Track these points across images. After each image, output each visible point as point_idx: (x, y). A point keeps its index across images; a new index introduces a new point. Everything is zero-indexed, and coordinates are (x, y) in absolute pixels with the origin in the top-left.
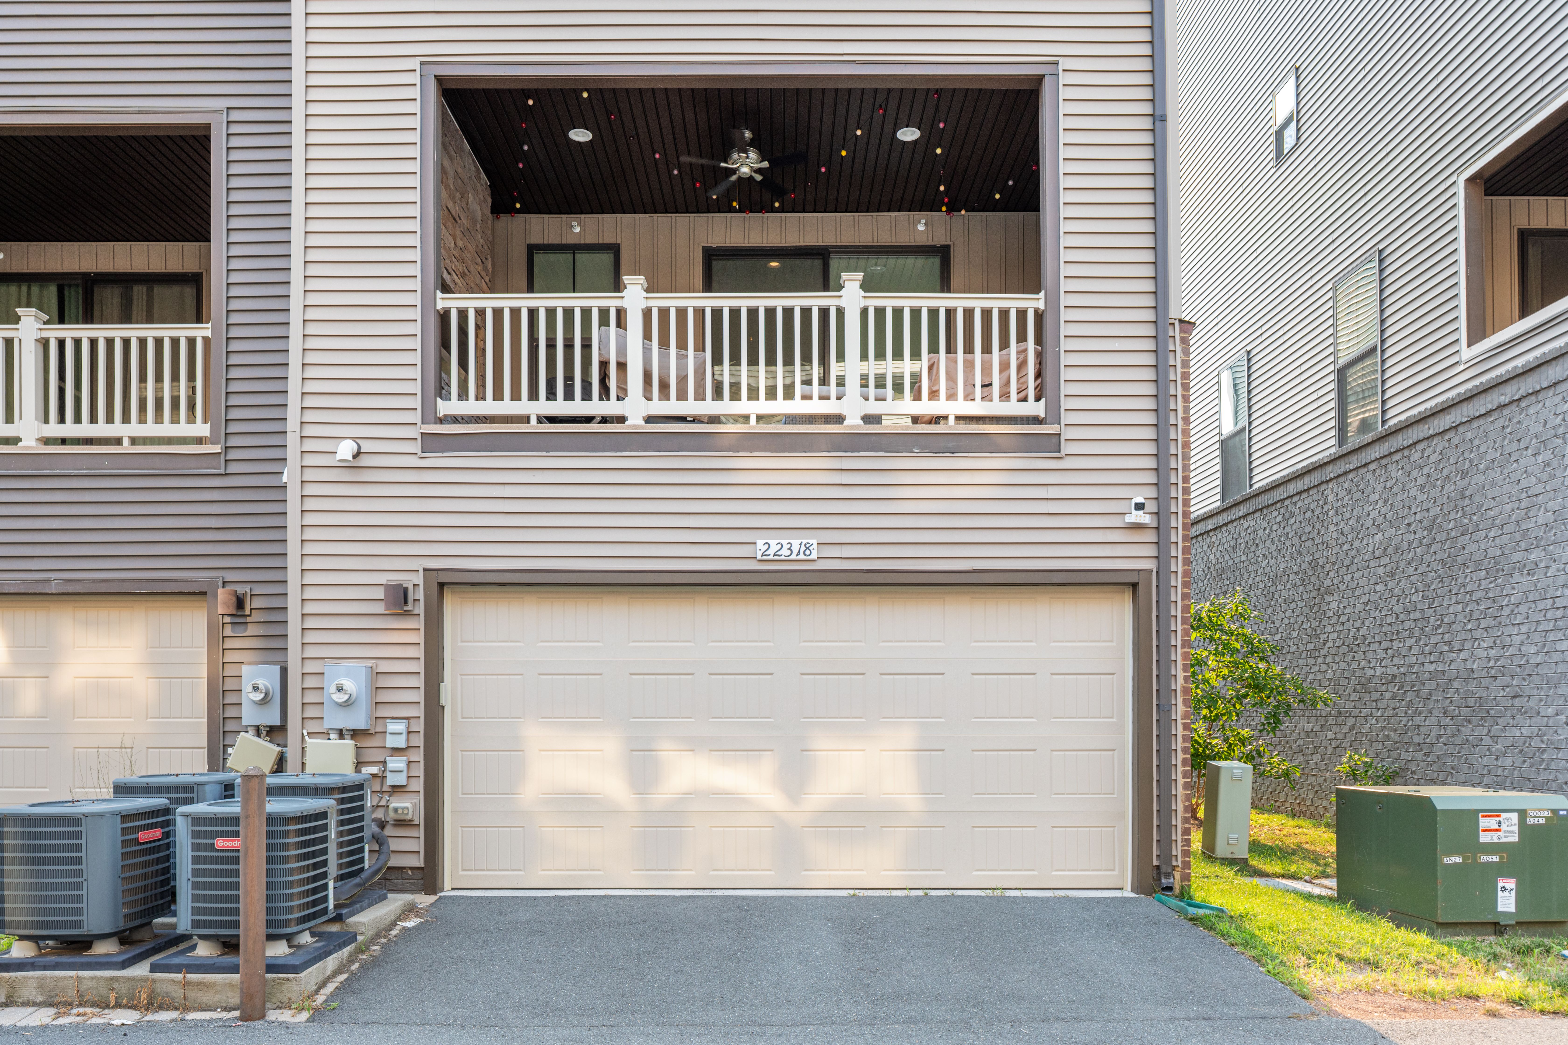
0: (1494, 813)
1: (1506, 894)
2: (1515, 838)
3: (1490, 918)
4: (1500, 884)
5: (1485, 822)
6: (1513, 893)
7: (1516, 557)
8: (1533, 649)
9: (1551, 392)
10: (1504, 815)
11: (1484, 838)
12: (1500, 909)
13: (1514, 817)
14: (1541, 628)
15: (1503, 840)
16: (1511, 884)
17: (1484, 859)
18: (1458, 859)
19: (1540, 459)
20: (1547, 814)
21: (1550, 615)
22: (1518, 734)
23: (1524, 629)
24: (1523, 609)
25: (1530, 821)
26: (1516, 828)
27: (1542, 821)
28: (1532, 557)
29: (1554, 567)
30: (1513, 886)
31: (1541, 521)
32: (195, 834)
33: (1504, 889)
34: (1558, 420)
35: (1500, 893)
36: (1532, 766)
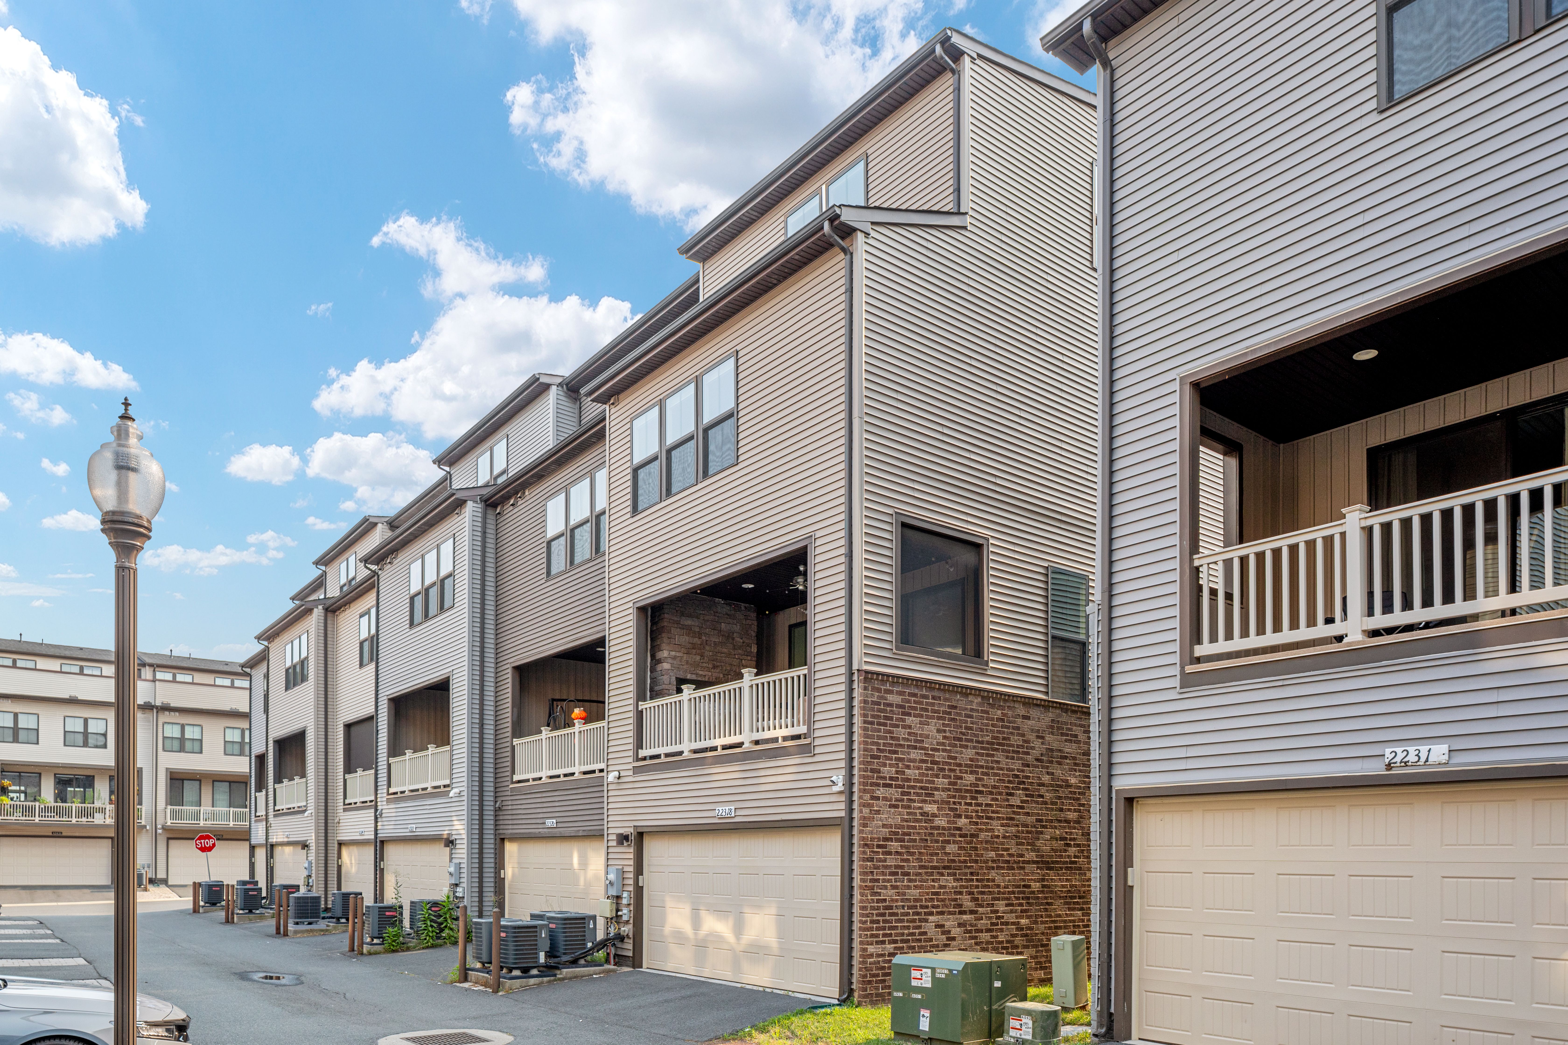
0: (919, 968)
1: (924, 1019)
2: (929, 985)
3: (915, 1033)
4: (922, 1013)
5: (915, 974)
6: (928, 1019)
10: (924, 970)
11: (914, 983)
12: (921, 1028)
13: (929, 971)
15: (924, 986)
16: (927, 1013)
17: (914, 996)
18: (901, 995)
20: (946, 972)
25: (938, 975)
26: (930, 979)
27: (943, 976)
30: (928, 1015)
33: (923, 1016)
35: (921, 1018)
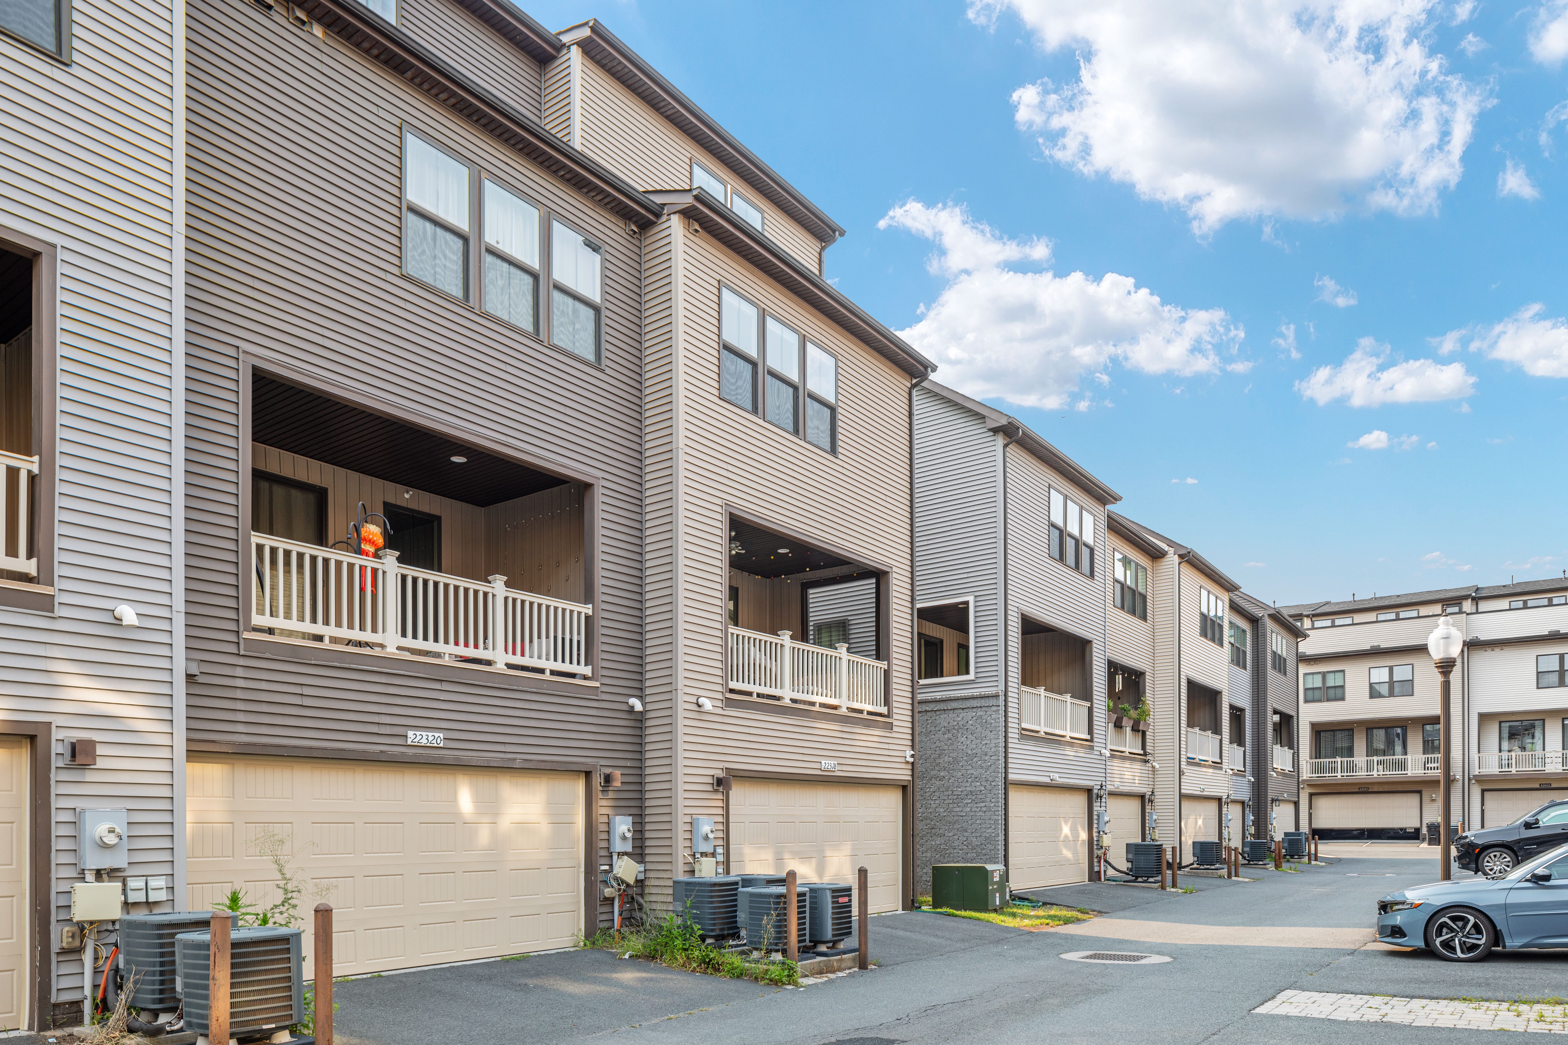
7: (933, 773)
8: (942, 810)
9: (952, 712)
14: (946, 802)
19: (946, 736)
21: (950, 797)
22: (934, 843)
23: (937, 802)
24: (937, 794)
28: (942, 774)
29: (953, 779)
31: (946, 760)
32: (833, 897)
34: (955, 723)
36: (941, 856)
